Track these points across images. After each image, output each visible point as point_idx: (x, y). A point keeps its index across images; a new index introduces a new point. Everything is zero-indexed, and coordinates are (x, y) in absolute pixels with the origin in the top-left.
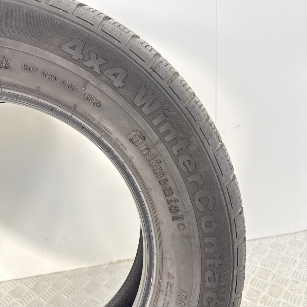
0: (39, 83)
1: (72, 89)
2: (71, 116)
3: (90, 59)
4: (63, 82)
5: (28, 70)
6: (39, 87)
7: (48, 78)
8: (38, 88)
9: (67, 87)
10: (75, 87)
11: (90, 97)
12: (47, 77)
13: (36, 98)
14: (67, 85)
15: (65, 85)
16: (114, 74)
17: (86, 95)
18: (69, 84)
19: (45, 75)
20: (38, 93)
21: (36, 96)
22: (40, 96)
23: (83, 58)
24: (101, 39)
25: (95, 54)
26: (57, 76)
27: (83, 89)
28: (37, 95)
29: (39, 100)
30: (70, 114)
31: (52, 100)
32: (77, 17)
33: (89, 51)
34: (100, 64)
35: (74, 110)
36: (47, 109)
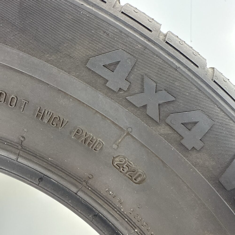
0: (25, 130)
1: (91, 146)
2: (76, 194)
3: (142, 91)
4: (76, 131)
5: (7, 104)
6: (23, 137)
7: (46, 122)
8: (22, 139)
9: (82, 141)
10: (98, 142)
11: (125, 165)
12: (46, 120)
13: (14, 157)
14: (83, 139)
15: (79, 138)
16: (185, 123)
17: (117, 159)
18: (87, 136)
19: (42, 114)
20: (20, 147)
21: (15, 154)
22: (21, 153)
23: (128, 89)
24: (166, 56)
25: (153, 82)
26: (66, 120)
27: (115, 146)
28: (18, 152)
29: (20, 160)
30: (74, 189)
31: (45, 163)
32: (122, 13)
33: (142, 76)
34: (161, 102)
35: (84, 183)
36: (32, 179)
